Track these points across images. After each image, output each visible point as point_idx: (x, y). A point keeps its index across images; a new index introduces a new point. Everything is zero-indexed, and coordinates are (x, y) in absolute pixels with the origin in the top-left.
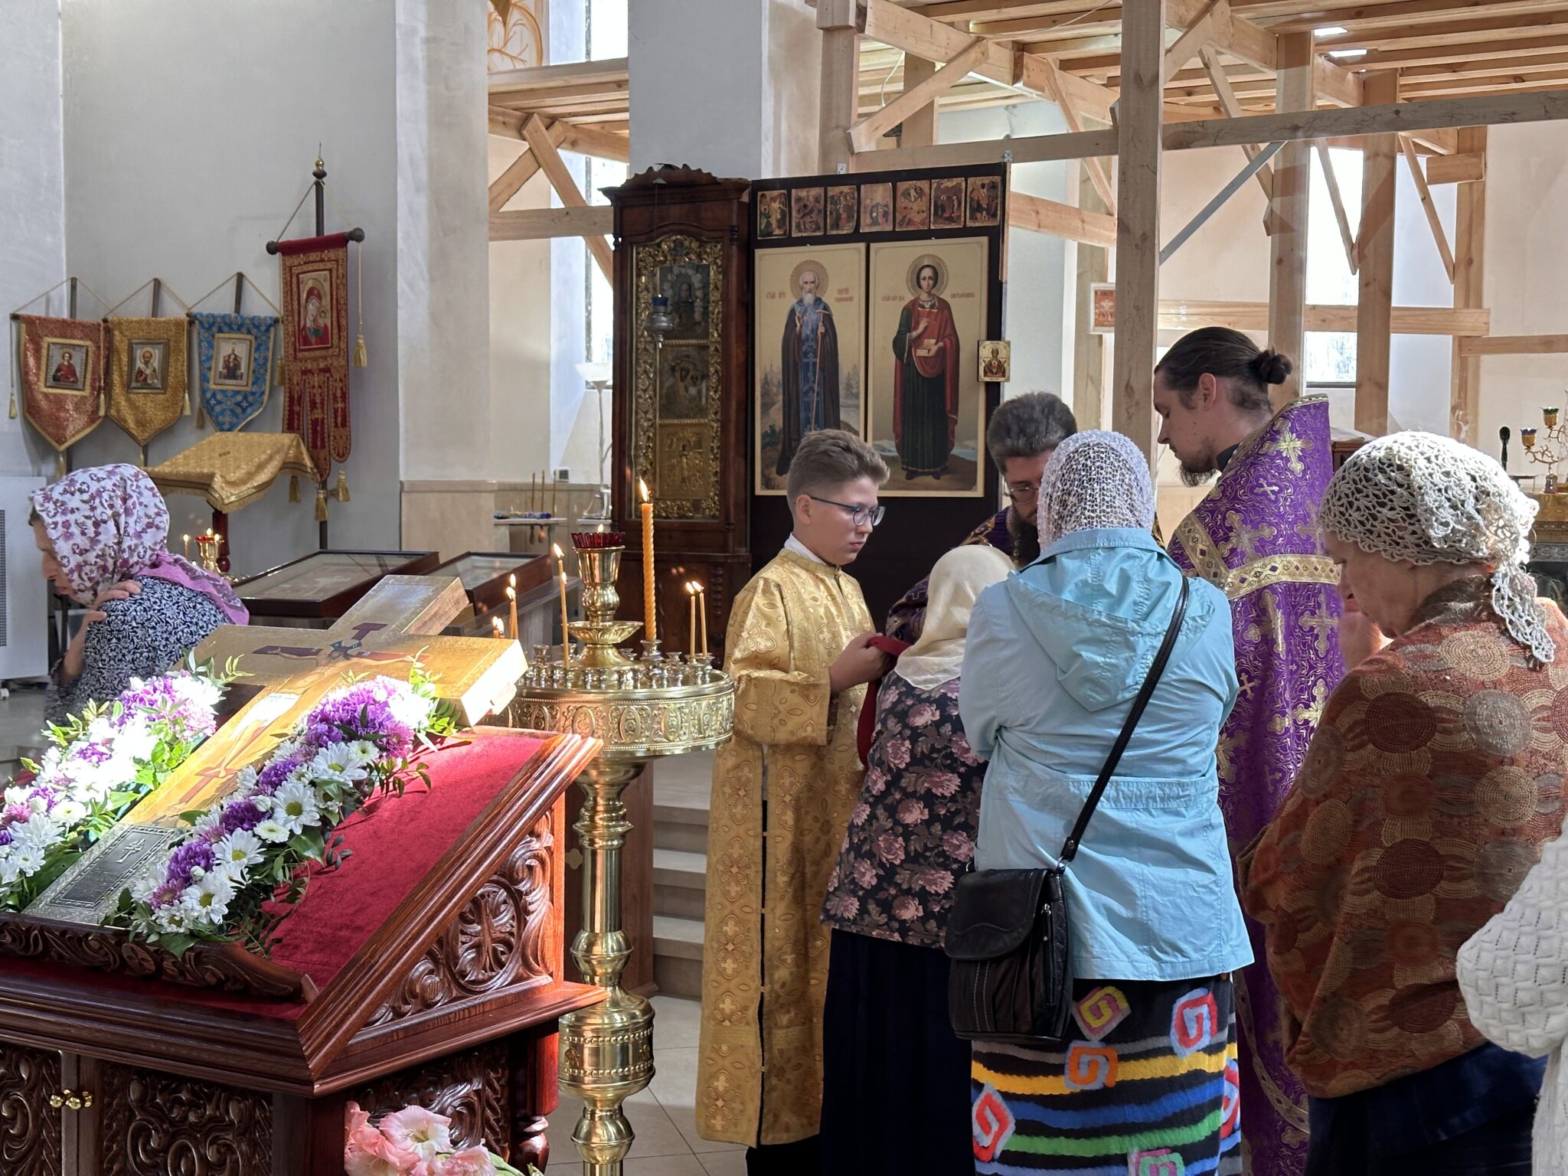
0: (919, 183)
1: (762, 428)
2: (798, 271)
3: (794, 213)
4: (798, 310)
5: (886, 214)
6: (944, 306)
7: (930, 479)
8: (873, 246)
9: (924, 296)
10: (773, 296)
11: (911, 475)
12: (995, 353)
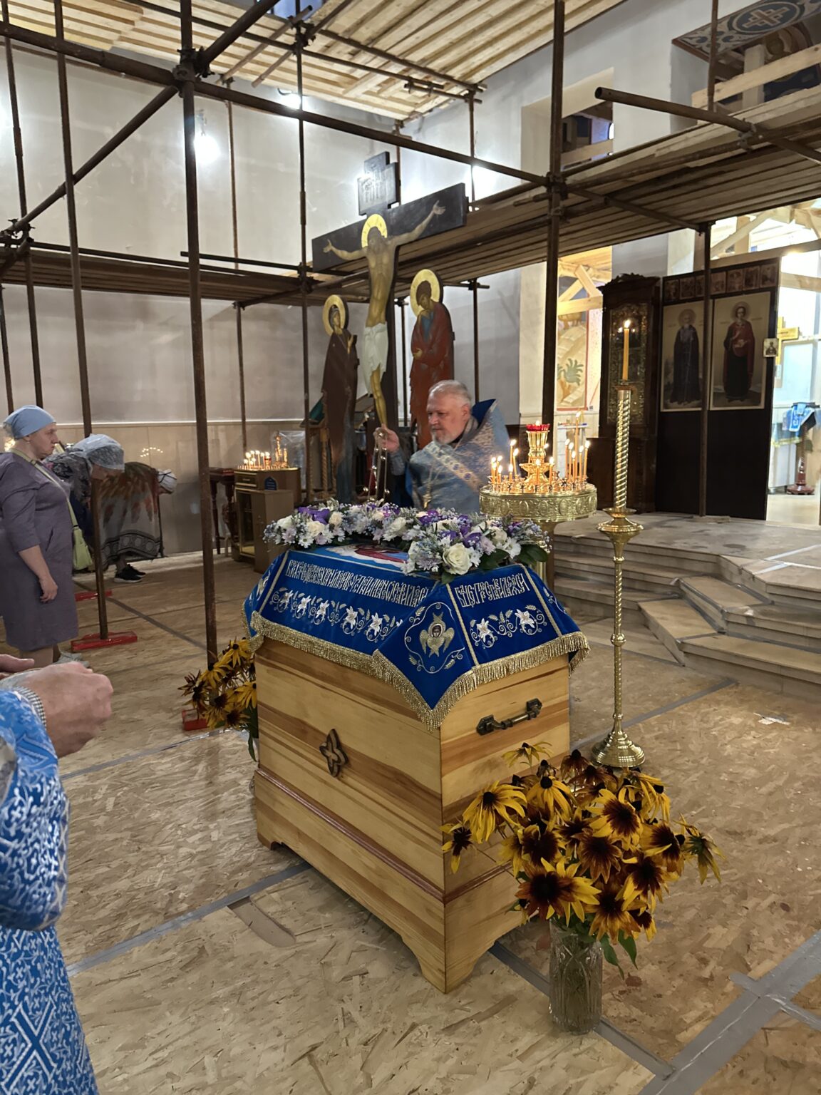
0: (738, 271)
2: (682, 315)
3: (681, 289)
5: (722, 286)
6: (748, 325)
7: (739, 401)
8: (716, 300)
11: (730, 401)
12: (772, 344)
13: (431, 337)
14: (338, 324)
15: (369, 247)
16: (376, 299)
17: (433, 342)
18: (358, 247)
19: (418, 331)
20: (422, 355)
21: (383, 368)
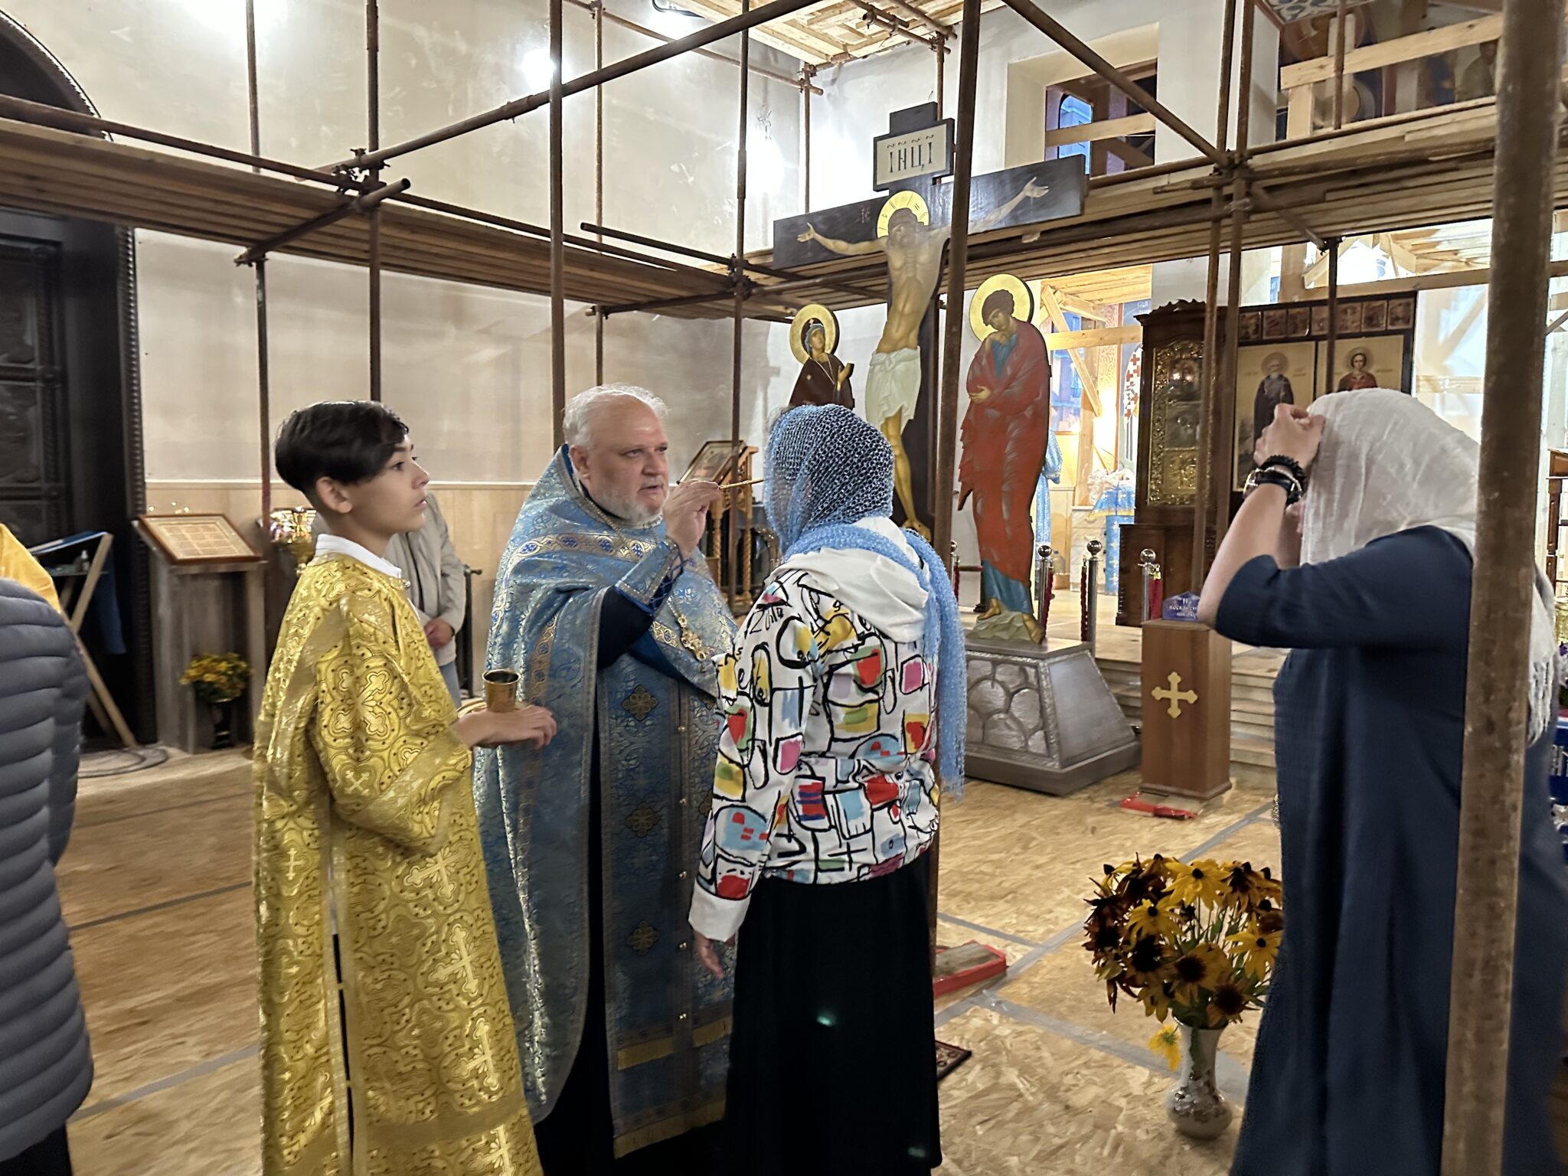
0: (1354, 305)
1: (1240, 450)
2: (1267, 360)
3: (1265, 325)
4: (1266, 385)
6: (1370, 378)
9: (1356, 372)
10: (1249, 374)
13: (1009, 371)
14: (820, 346)
15: (890, 237)
16: (902, 314)
17: (1013, 378)
18: (870, 234)
19: (984, 362)
20: (989, 397)
21: (909, 414)
